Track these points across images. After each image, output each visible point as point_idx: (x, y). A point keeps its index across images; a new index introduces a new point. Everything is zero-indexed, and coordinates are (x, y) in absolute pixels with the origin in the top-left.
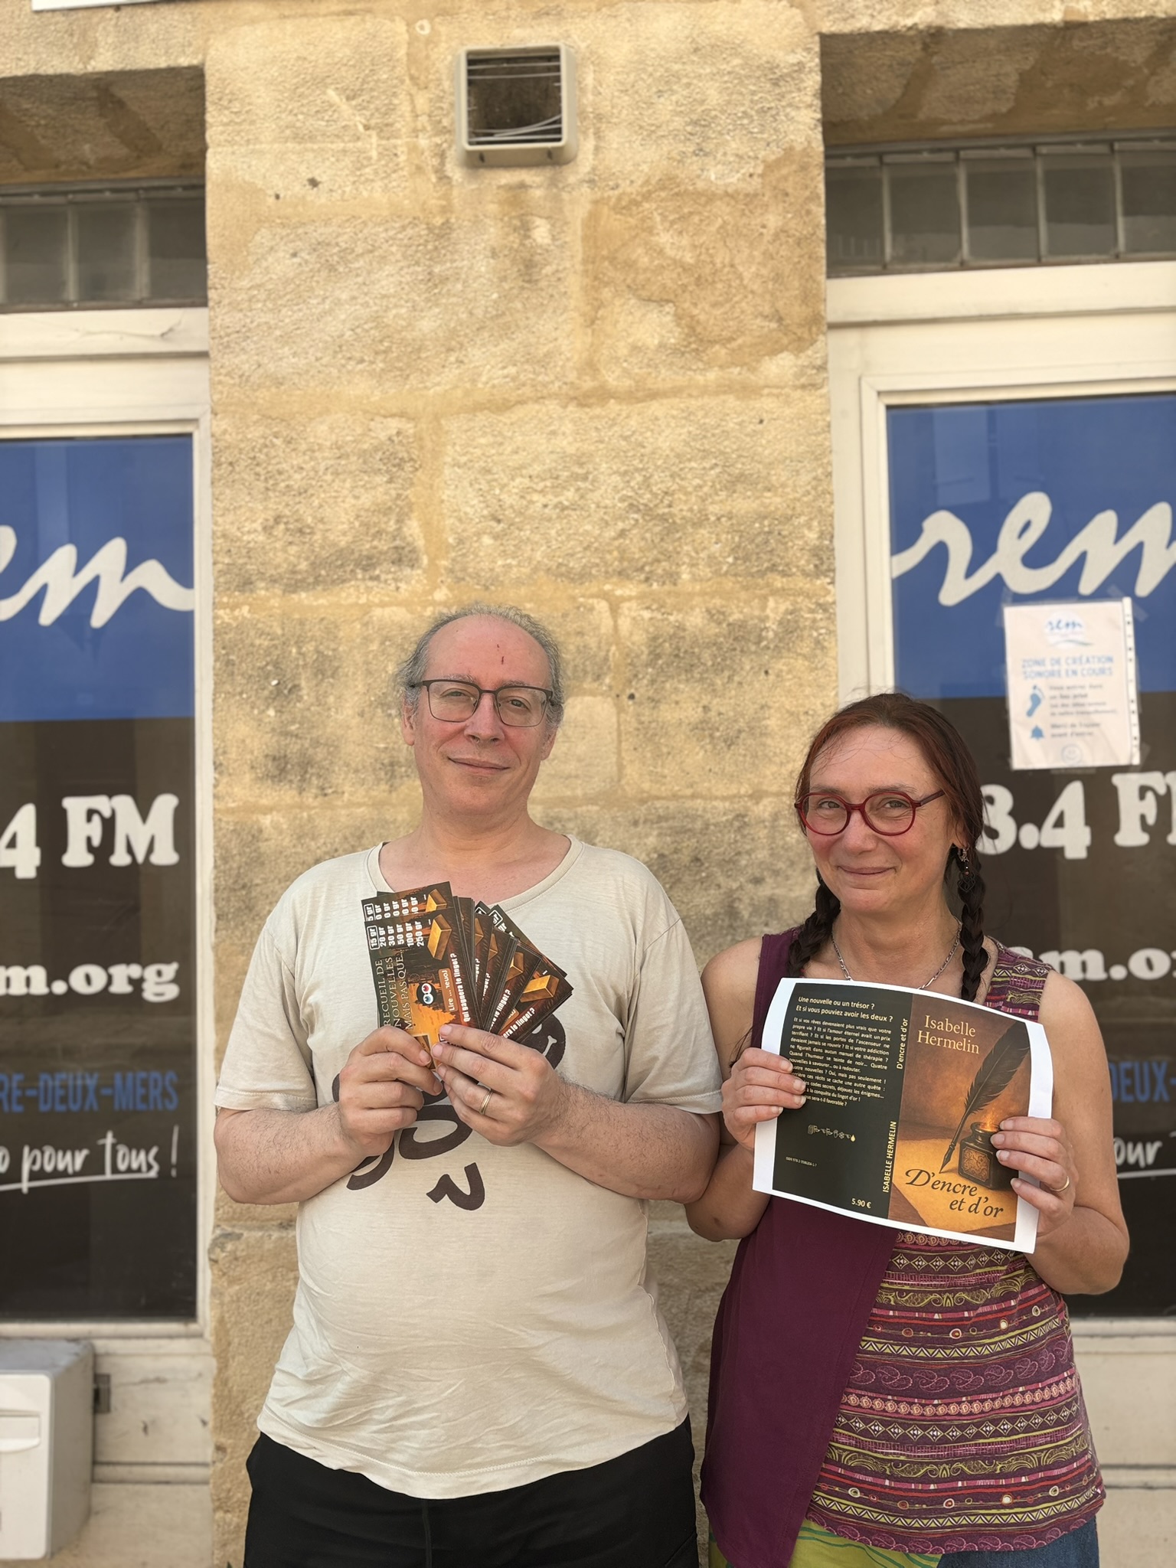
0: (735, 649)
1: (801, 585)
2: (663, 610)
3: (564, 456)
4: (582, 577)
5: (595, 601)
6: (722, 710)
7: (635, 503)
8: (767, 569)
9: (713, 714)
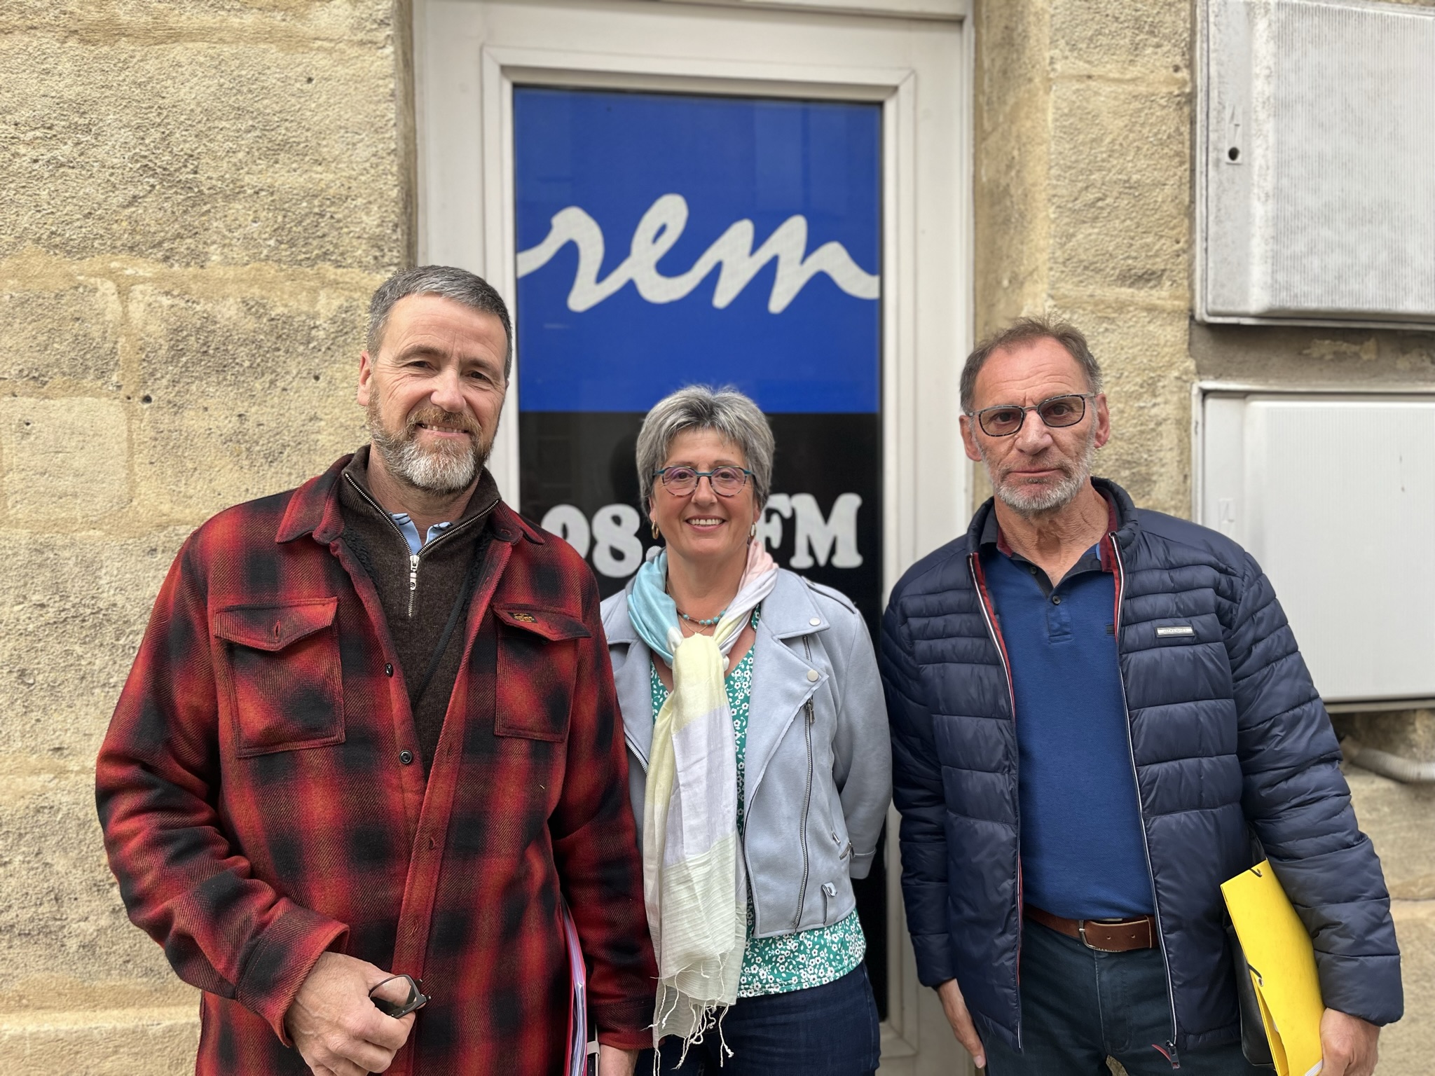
0: (278, 349)
1: (358, 279)
2: (187, 297)
3: (60, 101)
4: (81, 250)
5: (99, 280)
6: (263, 419)
7: (151, 165)
8: (318, 256)
9: (249, 424)
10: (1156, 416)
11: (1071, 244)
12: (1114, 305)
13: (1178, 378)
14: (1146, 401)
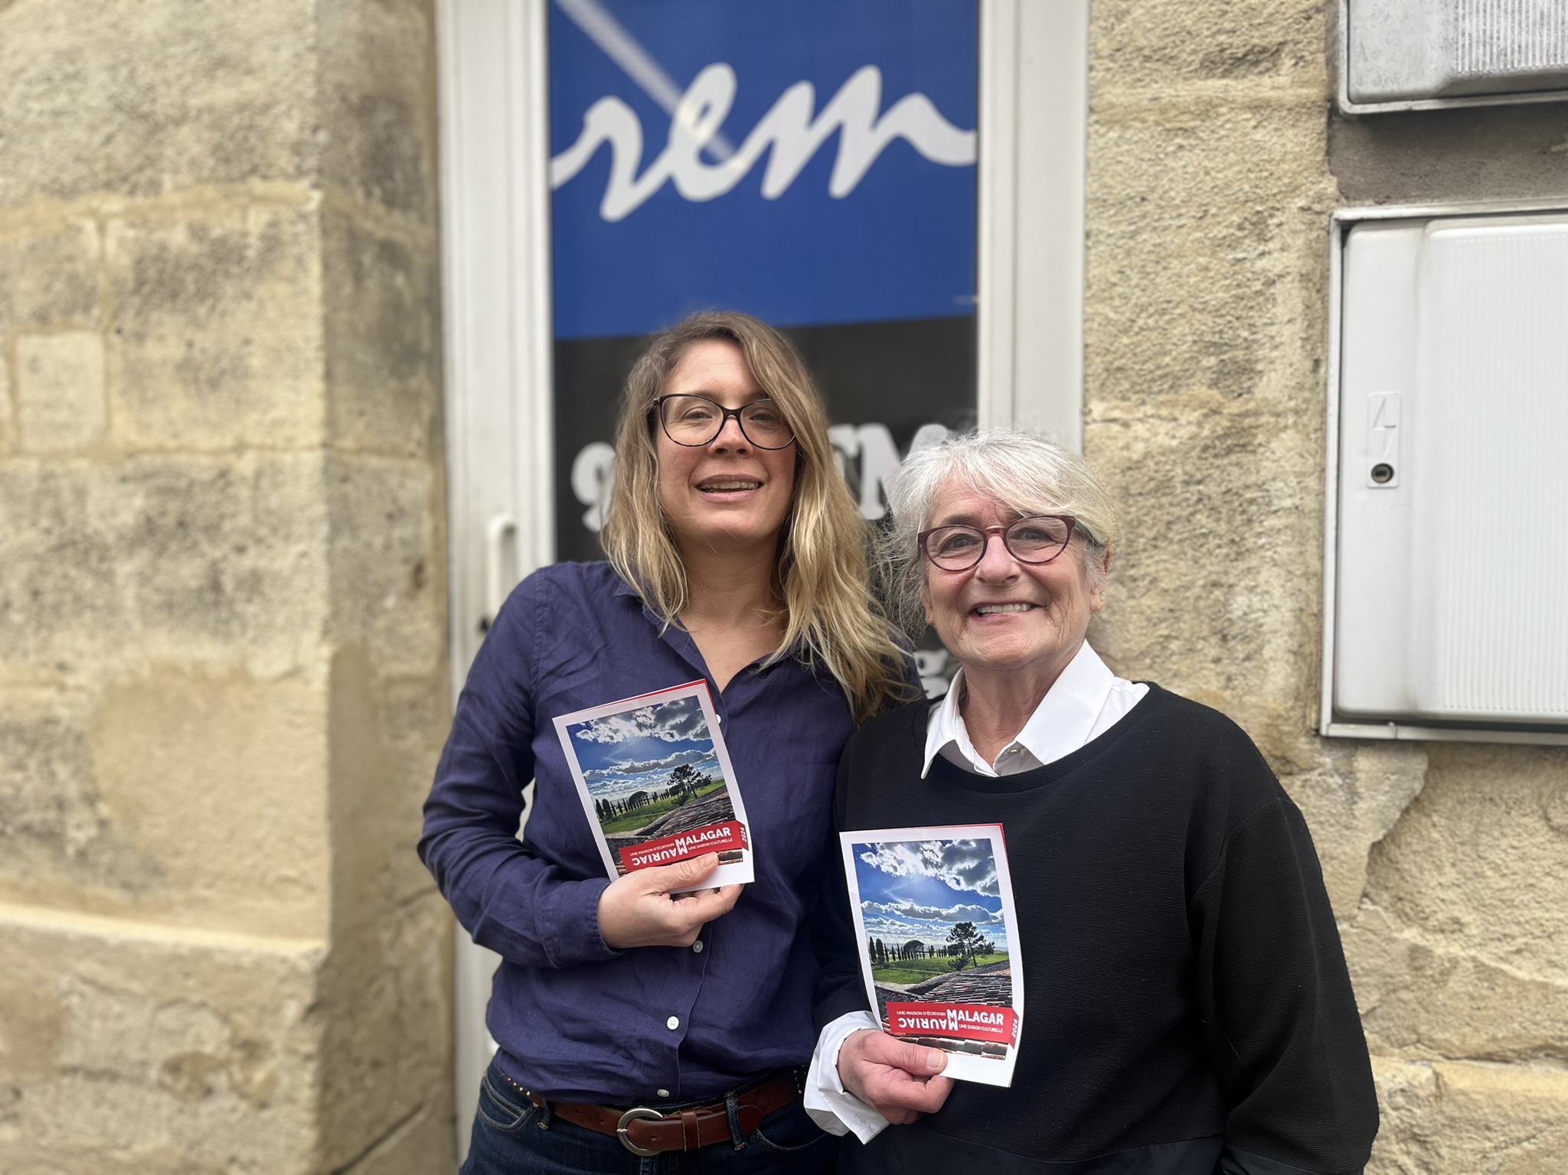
0: (217, 272)
1: (282, 190)
2: (147, 227)
3: (58, 53)
4: (66, 193)
5: (84, 220)
6: (206, 346)
7: (120, 101)
8: (248, 171)
9: (196, 351)
10: (1264, 270)
11: (1124, 25)
12: (1192, 108)
13: (1303, 209)
14: (1249, 248)
